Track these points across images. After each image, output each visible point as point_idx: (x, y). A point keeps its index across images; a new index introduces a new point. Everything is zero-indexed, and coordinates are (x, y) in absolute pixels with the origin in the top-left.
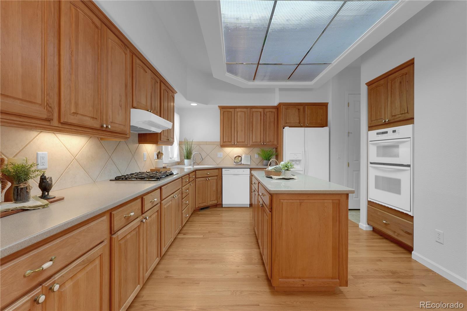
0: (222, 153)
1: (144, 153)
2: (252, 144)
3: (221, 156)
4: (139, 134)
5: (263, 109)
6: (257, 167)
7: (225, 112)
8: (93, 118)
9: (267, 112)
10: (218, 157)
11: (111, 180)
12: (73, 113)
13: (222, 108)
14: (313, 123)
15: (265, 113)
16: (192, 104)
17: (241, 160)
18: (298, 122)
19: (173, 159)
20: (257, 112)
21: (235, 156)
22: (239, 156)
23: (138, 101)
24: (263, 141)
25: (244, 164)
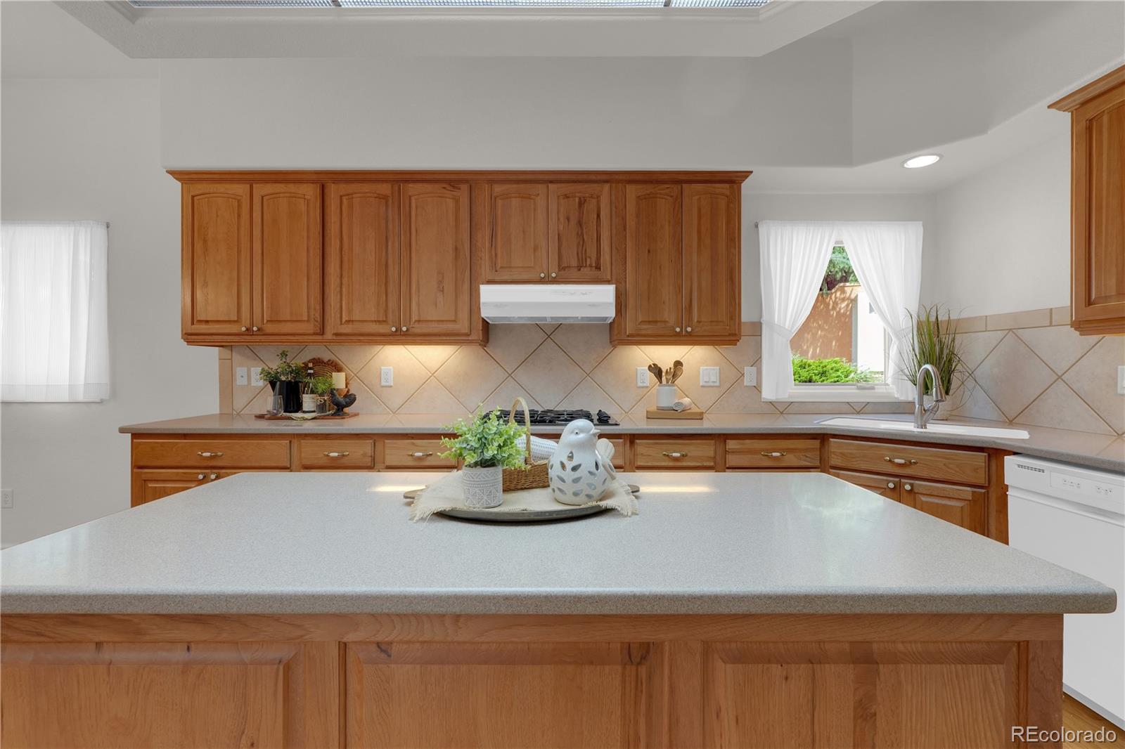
13: (1080, 106)
23: (501, 267)
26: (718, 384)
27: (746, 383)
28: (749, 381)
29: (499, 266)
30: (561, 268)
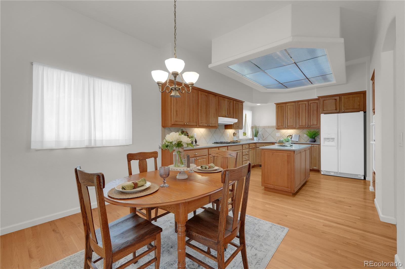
0: (279, 133)
1: (228, 134)
2: (298, 127)
4: (225, 125)
5: (307, 102)
6: (306, 143)
7: (279, 106)
8: (206, 123)
9: (310, 103)
10: (276, 136)
12: (201, 123)
13: (277, 104)
14: (350, 109)
15: (309, 104)
16: (257, 105)
17: (291, 138)
18: (335, 109)
19: (248, 137)
20: (303, 104)
21: (288, 135)
22: (291, 135)
23: (221, 114)
24: (308, 124)
25: (293, 140)
28: (238, 136)
30: (228, 115)
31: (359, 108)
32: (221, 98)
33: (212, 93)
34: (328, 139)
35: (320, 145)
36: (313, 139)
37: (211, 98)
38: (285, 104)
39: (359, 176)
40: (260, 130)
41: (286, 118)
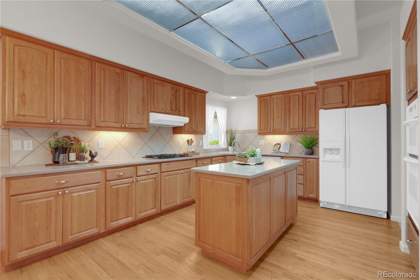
0: (264, 141)
1: (180, 141)
2: (289, 131)
3: (263, 144)
4: (173, 127)
5: (302, 92)
6: (300, 155)
7: (262, 100)
8: (116, 122)
9: (306, 93)
10: (260, 144)
11: (143, 157)
12: (102, 121)
13: (259, 97)
14: (364, 101)
15: (304, 95)
16: (231, 98)
17: (279, 148)
18: (341, 101)
19: (220, 146)
20: (295, 96)
21: (275, 144)
22: (279, 144)
23: (156, 107)
24: (302, 127)
25: (282, 152)
26: (195, 145)
27: (200, 145)
28: (201, 144)
29: (155, 107)
30: (171, 110)
31: (380, 99)
32: (155, 81)
33: (131, 70)
34: (331, 149)
35: (318, 159)
36: (310, 151)
37: (129, 79)
38: (270, 96)
39: (379, 213)
40: (237, 136)
41: (272, 117)
